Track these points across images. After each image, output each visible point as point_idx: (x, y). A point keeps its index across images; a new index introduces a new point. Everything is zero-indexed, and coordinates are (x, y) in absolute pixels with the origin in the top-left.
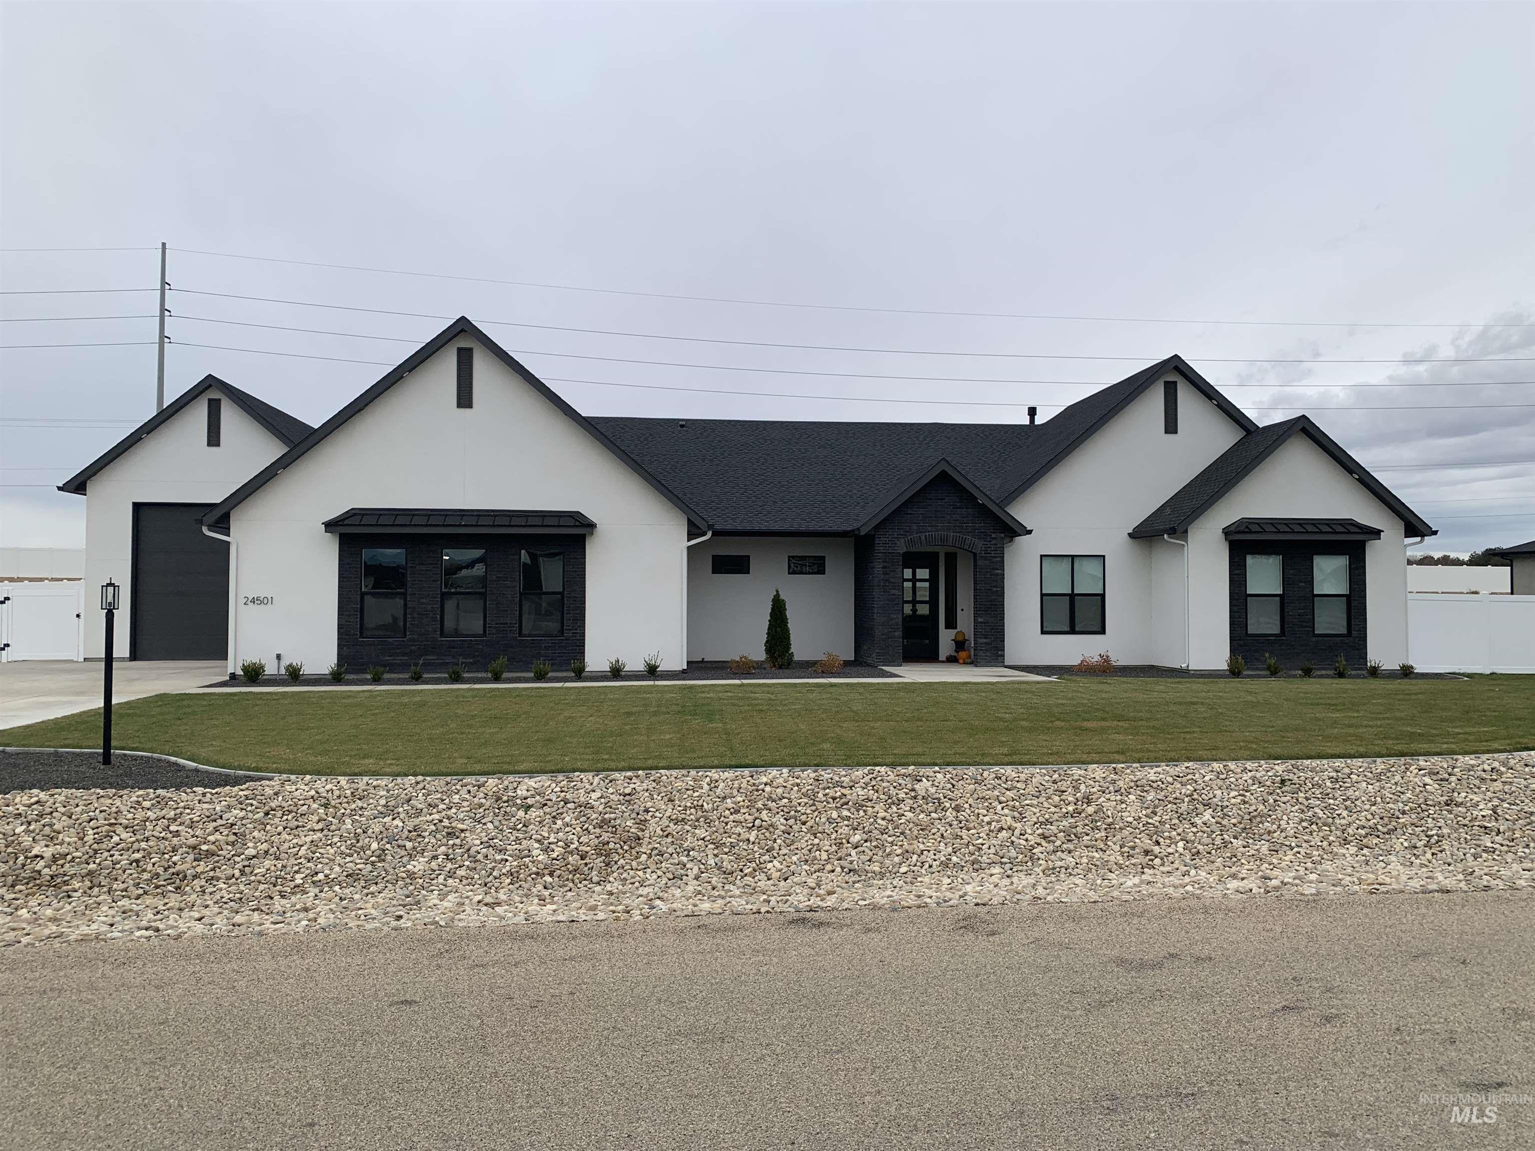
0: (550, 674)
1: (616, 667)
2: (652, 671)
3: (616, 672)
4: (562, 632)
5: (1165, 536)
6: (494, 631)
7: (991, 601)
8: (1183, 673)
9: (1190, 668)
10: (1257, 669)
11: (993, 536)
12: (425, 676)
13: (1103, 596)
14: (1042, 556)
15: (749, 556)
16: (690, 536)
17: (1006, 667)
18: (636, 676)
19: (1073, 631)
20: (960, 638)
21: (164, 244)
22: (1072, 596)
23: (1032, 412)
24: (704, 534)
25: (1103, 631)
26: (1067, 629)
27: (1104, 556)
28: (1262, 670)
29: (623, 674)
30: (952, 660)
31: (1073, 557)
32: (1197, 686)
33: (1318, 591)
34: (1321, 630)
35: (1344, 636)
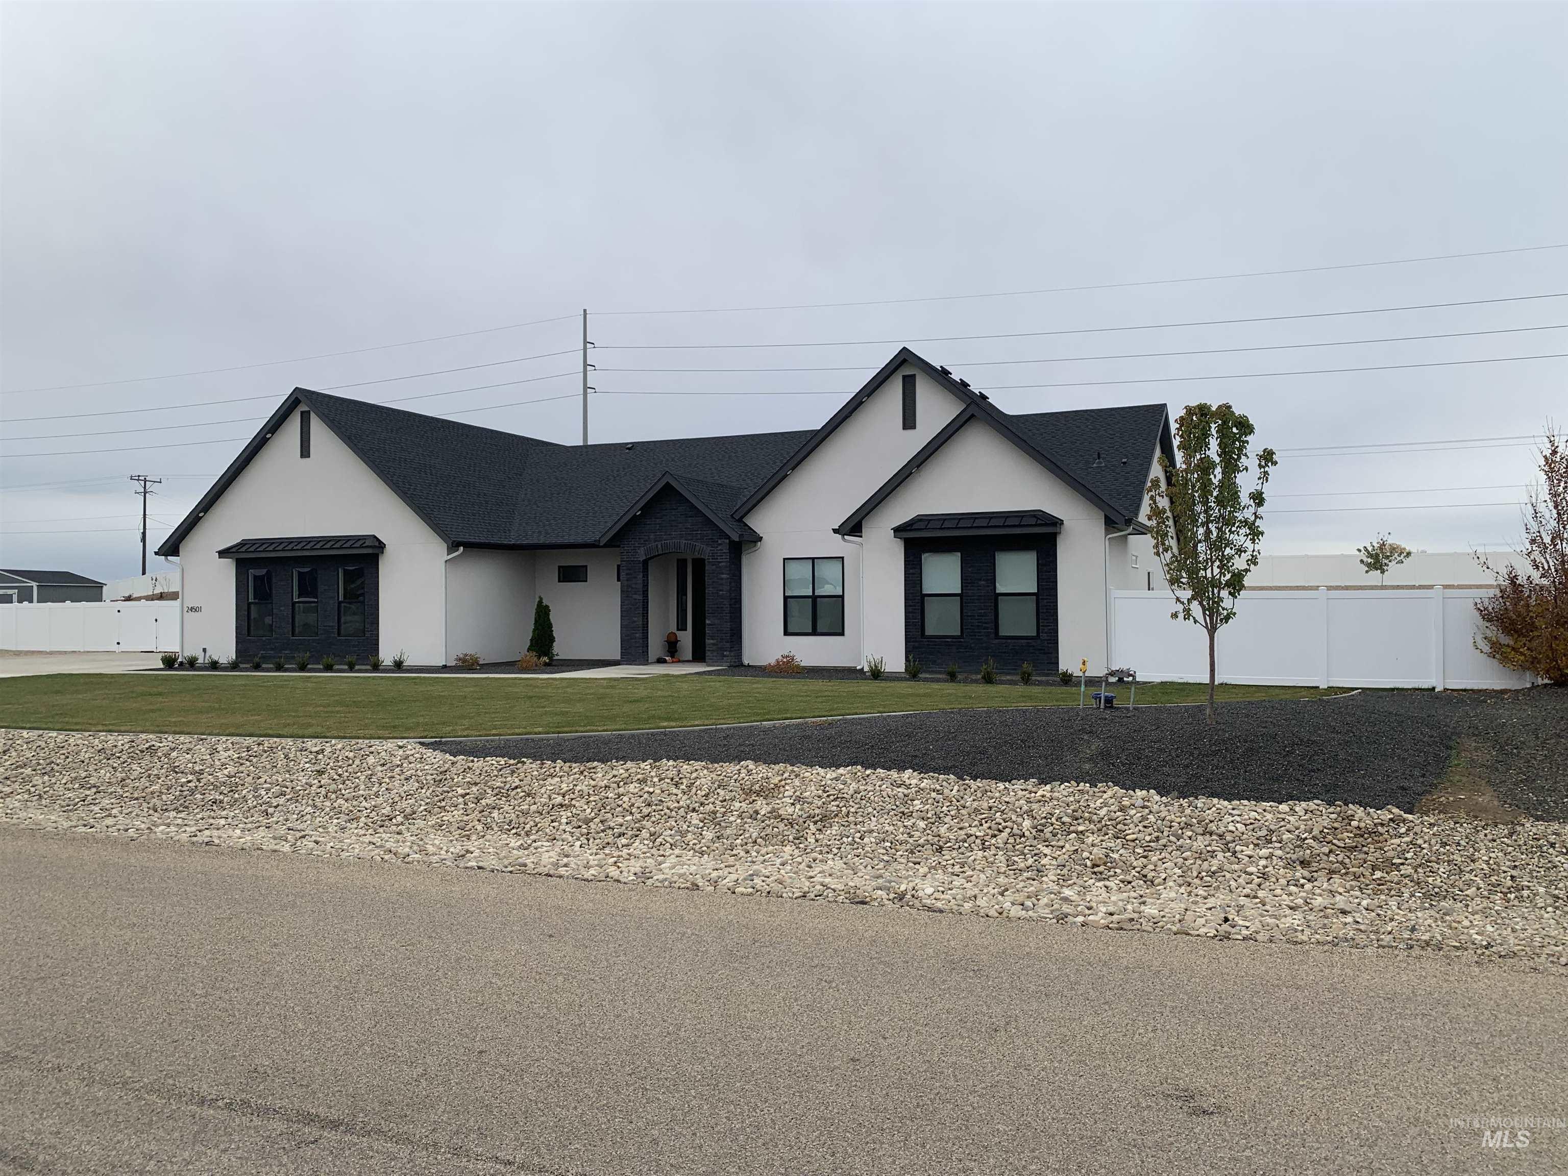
0: (357, 667)
4: (364, 634)
6: (323, 632)
7: (717, 604)
10: (936, 672)
11: (719, 542)
12: (264, 666)
13: (842, 597)
14: (784, 559)
15: (586, 566)
19: (814, 632)
20: (673, 639)
21: (585, 311)
22: (814, 598)
25: (842, 634)
26: (810, 630)
27: (842, 558)
28: (940, 673)
29: (405, 668)
30: (661, 661)
31: (813, 559)
33: (1000, 589)
34: (1007, 628)
35: (1032, 638)
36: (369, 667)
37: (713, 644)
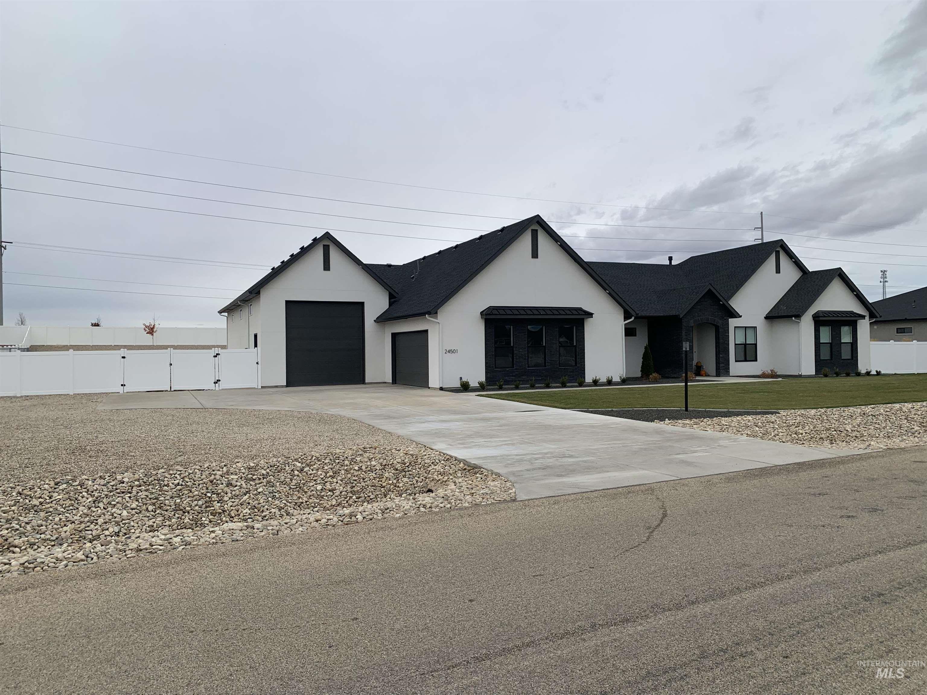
1: (595, 380)
2: (609, 382)
3: (595, 382)
4: (576, 365)
5: (793, 318)
6: (549, 364)
8: (800, 376)
9: (802, 374)
10: (824, 374)
11: (726, 317)
13: (756, 345)
14: (735, 327)
16: (626, 318)
17: (731, 376)
18: (603, 385)
19: (746, 360)
20: (699, 365)
22: (745, 345)
23: (670, 259)
24: (631, 318)
25: (757, 361)
26: (743, 359)
27: (756, 327)
31: (746, 327)
32: (806, 380)
33: (842, 341)
34: (843, 357)
35: (848, 359)
36: (577, 384)
37: (723, 366)
